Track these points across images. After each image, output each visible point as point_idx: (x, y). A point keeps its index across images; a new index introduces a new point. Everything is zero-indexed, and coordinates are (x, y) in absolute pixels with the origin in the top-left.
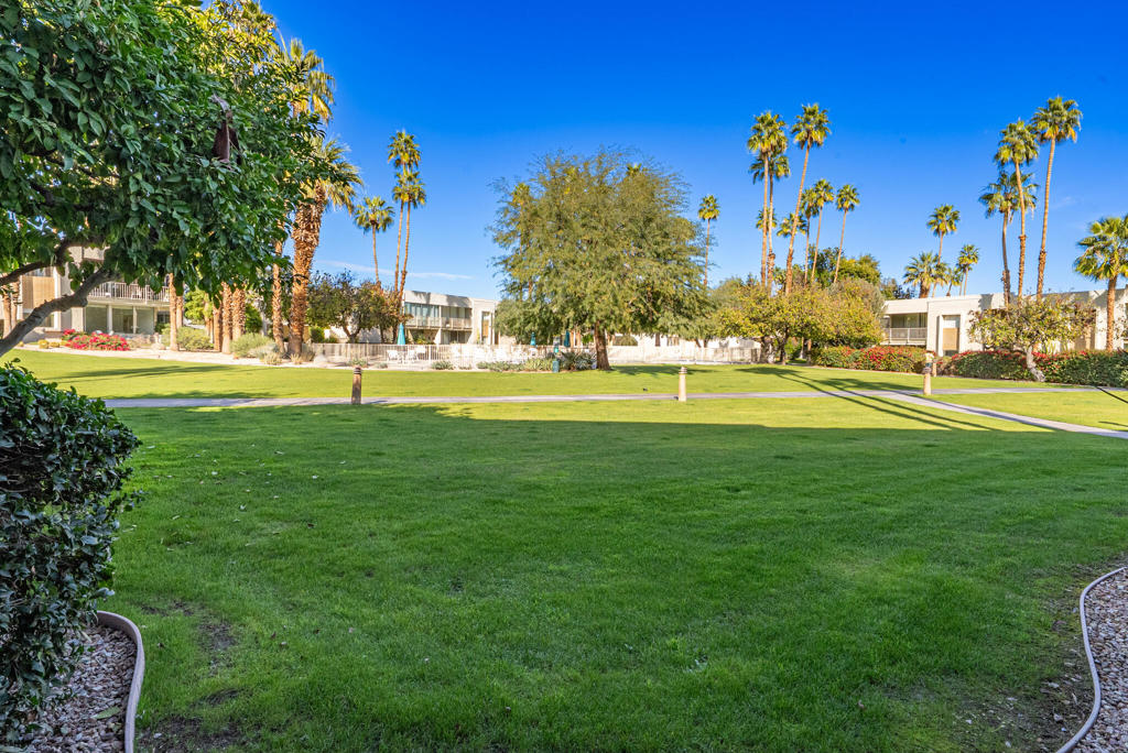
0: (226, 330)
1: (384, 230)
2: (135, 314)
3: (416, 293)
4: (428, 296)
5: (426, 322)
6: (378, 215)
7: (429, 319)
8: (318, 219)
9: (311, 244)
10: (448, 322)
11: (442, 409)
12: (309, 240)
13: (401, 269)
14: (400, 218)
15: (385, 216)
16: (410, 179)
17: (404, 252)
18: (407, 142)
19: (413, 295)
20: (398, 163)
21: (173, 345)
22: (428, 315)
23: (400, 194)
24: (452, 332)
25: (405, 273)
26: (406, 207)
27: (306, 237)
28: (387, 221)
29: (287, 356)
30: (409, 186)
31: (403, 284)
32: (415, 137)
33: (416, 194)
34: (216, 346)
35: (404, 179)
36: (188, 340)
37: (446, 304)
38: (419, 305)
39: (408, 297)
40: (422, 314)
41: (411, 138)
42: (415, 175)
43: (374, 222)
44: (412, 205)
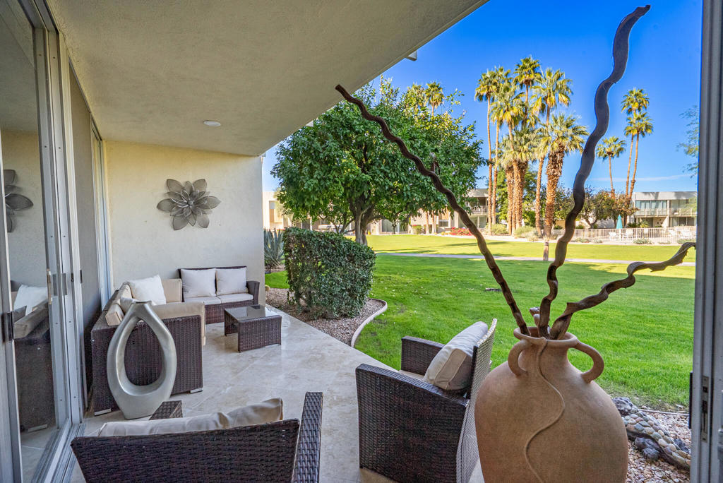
0: (513, 224)
1: (618, 156)
2: (478, 219)
3: (646, 193)
4: (657, 194)
5: (655, 212)
6: (612, 148)
7: (658, 210)
8: (561, 162)
9: (557, 176)
10: (675, 211)
11: (594, 266)
12: (555, 174)
13: (631, 179)
14: (631, 147)
15: (618, 147)
16: (638, 119)
17: (633, 168)
18: (637, 95)
19: (643, 195)
20: (630, 111)
21: (490, 233)
22: (656, 207)
23: (630, 131)
24: (680, 218)
25: (634, 182)
26: (635, 139)
27: (554, 172)
28: (620, 150)
29: (541, 237)
30: (638, 124)
31: (632, 189)
32: (644, 90)
33: (644, 128)
34: (509, 232)
35: (634, 120)
36: (496, 230)
37: (674, 198)
38: (649, 201)
39: (637, 196)
40: (650, 207)
41: (641, 91)
42: (643, 116)
43: (610, 153)
44: (640, 135)
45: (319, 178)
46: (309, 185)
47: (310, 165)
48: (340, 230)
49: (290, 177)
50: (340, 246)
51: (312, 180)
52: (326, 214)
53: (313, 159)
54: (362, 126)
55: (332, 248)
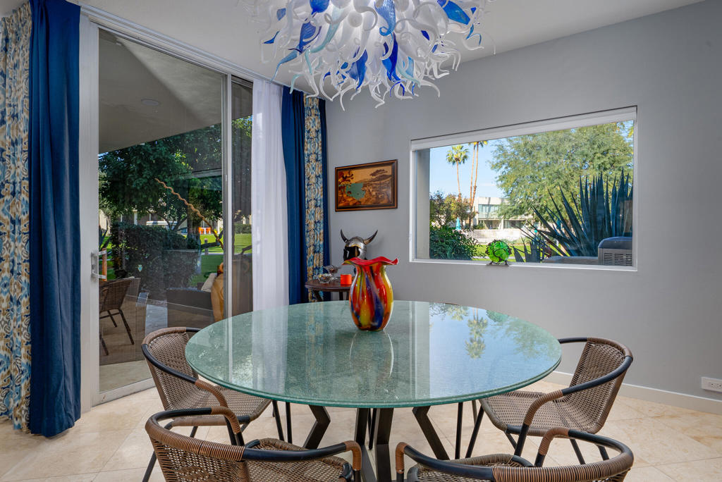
1: (464, 162)
4: (489, 199)
6: (459, 154)
13: (474, 185)
14: (473, 155)
15: (464, 154)
17: (475, 175)
25: (475, 187)
26: (476, 148)
28: (465, 157)
31: (474, 194)
38: (485, 205)
39: (479, 200)
43: (457, 159)
44: (480, 146)
45: (148, 177)
46: (137, 184)
47: (140, 164)
48: (173, 227)
49: (116, 173)
50: (167, 238)
51: (140, 179)
52: (155, 208)
53: (142, 159)
54: (192, 135)
55: (159, 240)
